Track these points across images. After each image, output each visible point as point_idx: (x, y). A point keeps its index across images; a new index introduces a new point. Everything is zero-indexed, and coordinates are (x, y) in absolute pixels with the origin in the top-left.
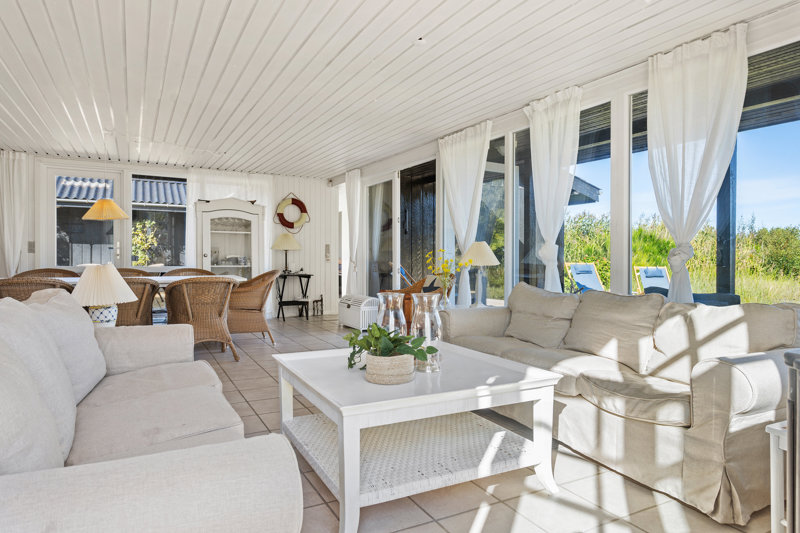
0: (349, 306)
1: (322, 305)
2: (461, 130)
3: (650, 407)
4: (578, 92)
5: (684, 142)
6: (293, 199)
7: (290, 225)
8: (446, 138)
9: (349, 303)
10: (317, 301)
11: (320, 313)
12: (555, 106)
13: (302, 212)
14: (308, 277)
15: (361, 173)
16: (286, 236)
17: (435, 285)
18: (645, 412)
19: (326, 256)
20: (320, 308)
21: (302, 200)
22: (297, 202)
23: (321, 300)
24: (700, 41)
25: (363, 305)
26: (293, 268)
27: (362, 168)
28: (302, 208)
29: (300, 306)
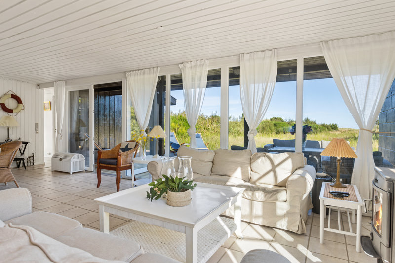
0: (61, 160)
1: (33, 159)
2: (141, 69)
3: (271, 196)
4: (207, 62)
5: (254, 84)
6: (12, 95)
7: (11, 111)
8: (132, 72)
9: (61, 158)
10: (30, 157)
11: (32, 164)
12: (196, 66)
13: (19, 103)
14: (26, 143)
15: (66, 83)
16: (8, 117)
17: (129, 147)
18: (270, 198)
19: (36, 130)
20: (32, 161)
21: (18, 95)
22: (14, 97)
23: (33, 157)
24: (260, 52)
25: (72, 158)
26: (13, 137)
27: (68, 81)
28: (19, 101)
29: (18, 162)
